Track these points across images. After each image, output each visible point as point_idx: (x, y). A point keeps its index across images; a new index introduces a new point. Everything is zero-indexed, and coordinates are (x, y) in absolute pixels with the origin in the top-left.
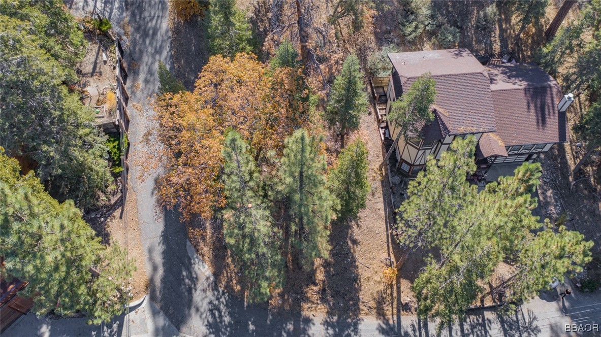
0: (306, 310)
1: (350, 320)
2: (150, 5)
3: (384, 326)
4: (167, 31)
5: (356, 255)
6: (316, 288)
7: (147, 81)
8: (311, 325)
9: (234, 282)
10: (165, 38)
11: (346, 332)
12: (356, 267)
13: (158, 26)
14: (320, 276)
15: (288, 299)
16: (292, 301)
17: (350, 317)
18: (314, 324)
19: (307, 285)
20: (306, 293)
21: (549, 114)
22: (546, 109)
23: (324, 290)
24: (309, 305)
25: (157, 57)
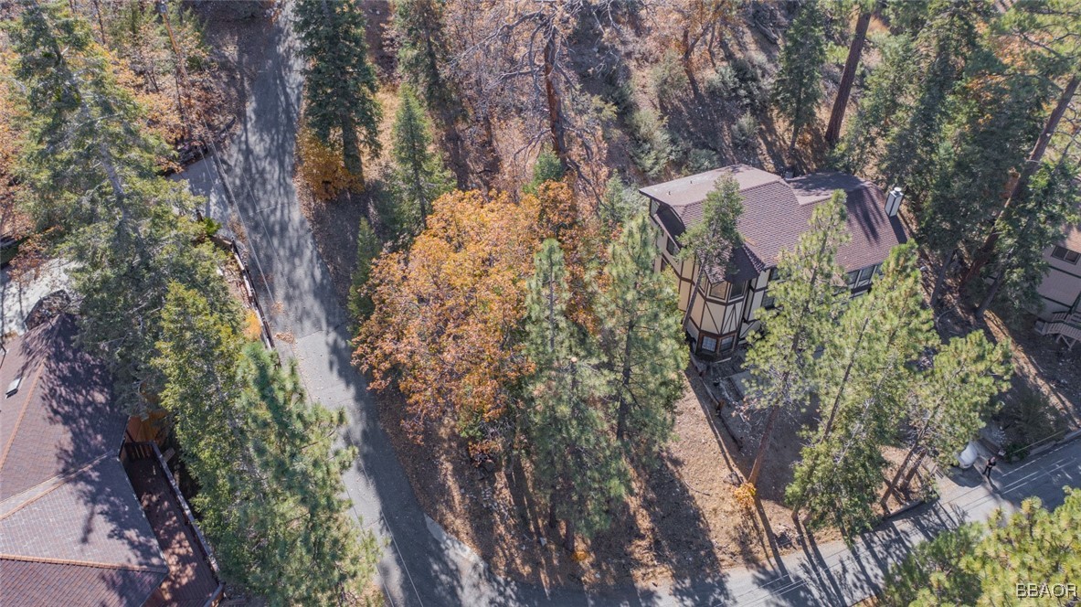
0: (640, 579)
1: (709, 580)
2: (266, 192)
3: (762, 577)
4: (302, 223)
5: (686, 481)
6: (644, 543)
7: (289, 298)
8: (657, 600)
9: (518, 561)
10: (302, 232)
11: (712, 599)
12: (692, 498)
13: (287, 219)
14: (644, 523)
15: (608, 569)
16: (616, 570)
17: (708, 575)
18: (660, 598)
19: (630, 541)
20: (632, 553)
21: (877, 222)
22: (871, 216)
23: (657, 543)
24: (643, 571)
25: (297, 261)
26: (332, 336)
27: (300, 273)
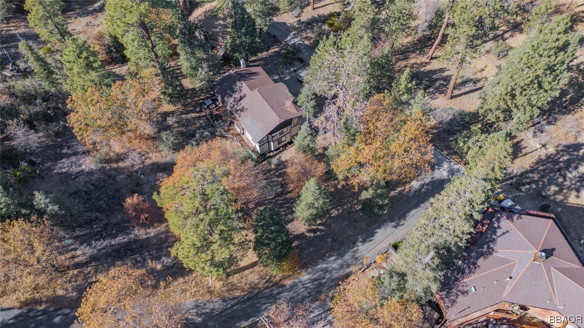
2: (298, 295)
4: (309, 273)
7: (348, 266)
13: (310, 281)
22: (248, 73)
25: (330, 269)
26: (359, 244)
27: (335, 266)
